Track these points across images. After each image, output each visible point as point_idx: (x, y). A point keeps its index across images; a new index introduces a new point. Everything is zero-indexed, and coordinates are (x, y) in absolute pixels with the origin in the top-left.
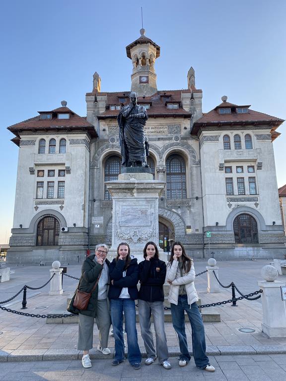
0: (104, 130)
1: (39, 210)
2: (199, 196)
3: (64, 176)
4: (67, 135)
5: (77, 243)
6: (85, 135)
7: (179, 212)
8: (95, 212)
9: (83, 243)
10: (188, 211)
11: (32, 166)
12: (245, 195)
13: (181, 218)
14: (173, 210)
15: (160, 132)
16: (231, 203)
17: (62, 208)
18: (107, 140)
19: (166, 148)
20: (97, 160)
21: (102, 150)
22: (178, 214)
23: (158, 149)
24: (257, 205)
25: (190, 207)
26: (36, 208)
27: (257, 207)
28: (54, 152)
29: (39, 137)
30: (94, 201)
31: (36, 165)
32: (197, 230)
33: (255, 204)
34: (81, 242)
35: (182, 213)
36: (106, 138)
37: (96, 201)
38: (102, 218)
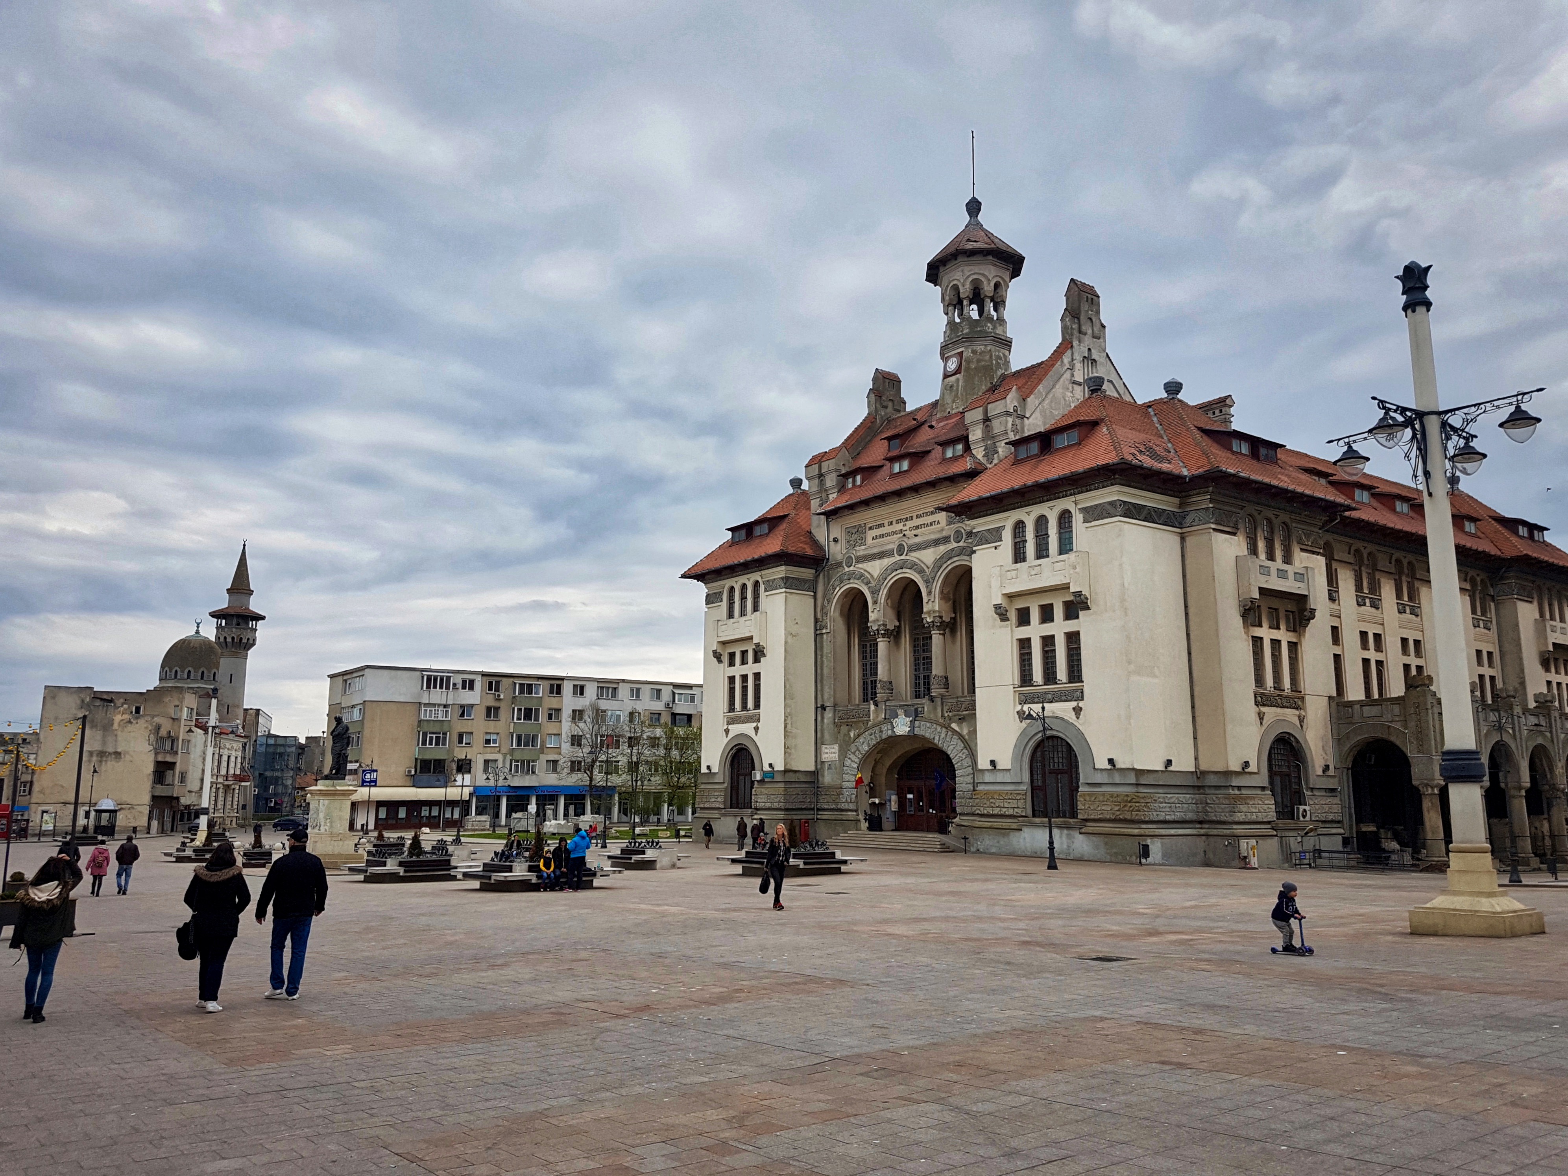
0: (835, 540)
1: (731, 735)
3: (759, 662)
4: (759, 573)
5: (776, 805)
7: (964, 730)
8: (827, 736)
9: (782, 805)
12: (1056, 683)
13: (967, 746)
14: (954, 726)
15: (931, 524)
16: (1025, 707)
18: (841, 563)
19: (939, 563)
20: (826, 614)
21: (834, 589)
22: (961, 736)
23: (924, 571)
24: (1078, 710)
26: (727, 731)
27: (1076, 716)
29: (728, 583)
30: (823, 708)
31: (724, 643)
33: (1074, 709)
34: (780, 802)
35: (969, 733)
36: (839, 558)
37: (827, 709)
38: (836, 747)
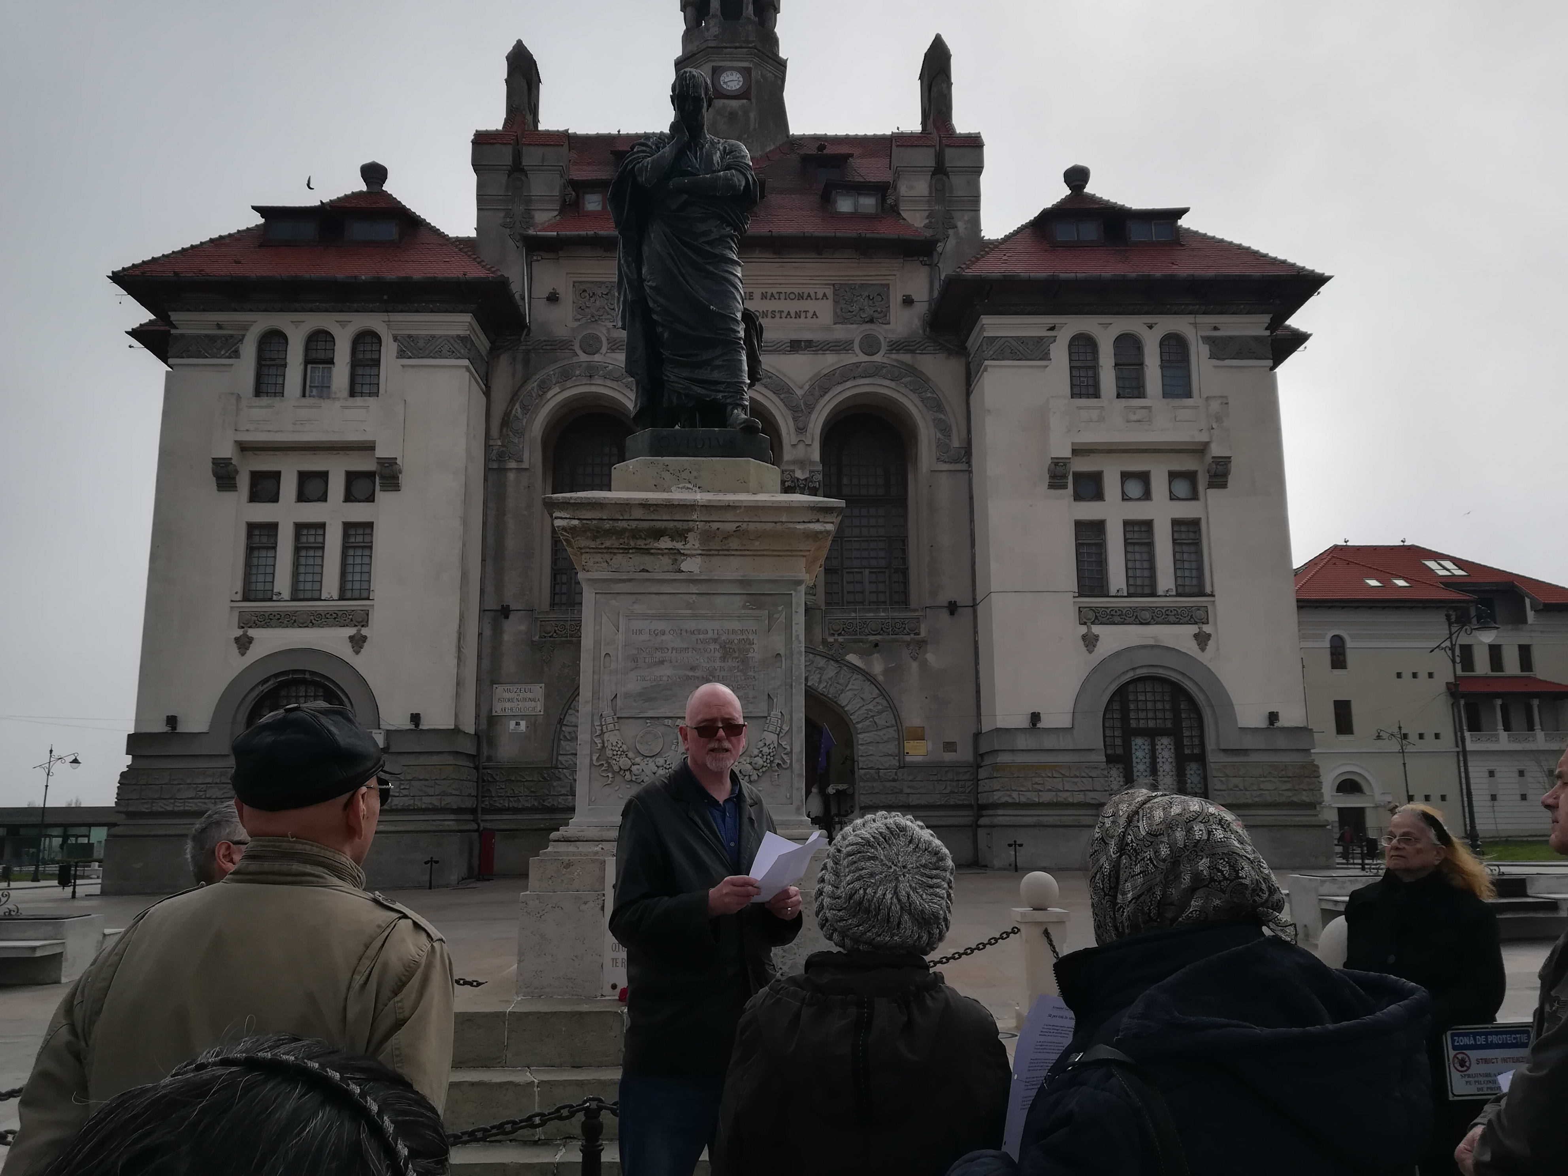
0: (550, 298)
1: (256, 653)
2: (963, 598)
3: (371, 499)
6: (467, 318)
7: (877, 667)
8: (509, 666)
9: (452, 803)
10: (915, 665)
11: (226, 451)
12: (1153, 594)
13: (883, 693)
14: (851, 658)
15: (798, 315)
16: (1096, 629)
17: (358, 642)
18: (564, 345)
20: (520, 433)
21: (544, 387)
22: (869, 677)
23: (788, 391)
24: (1202, 640)
25: (922, 644)
26: (245, 642)
27: (1203, 648)
28: (323, 390)
29: (261, 321)
30: (503, 611)
31: (245, 447)
32: (950, 746)
33: (1196, 636)
34: (444, 794)
35: (887, 671)
36: (561, 332)
37: (512, 616)
38: (538, 690)
